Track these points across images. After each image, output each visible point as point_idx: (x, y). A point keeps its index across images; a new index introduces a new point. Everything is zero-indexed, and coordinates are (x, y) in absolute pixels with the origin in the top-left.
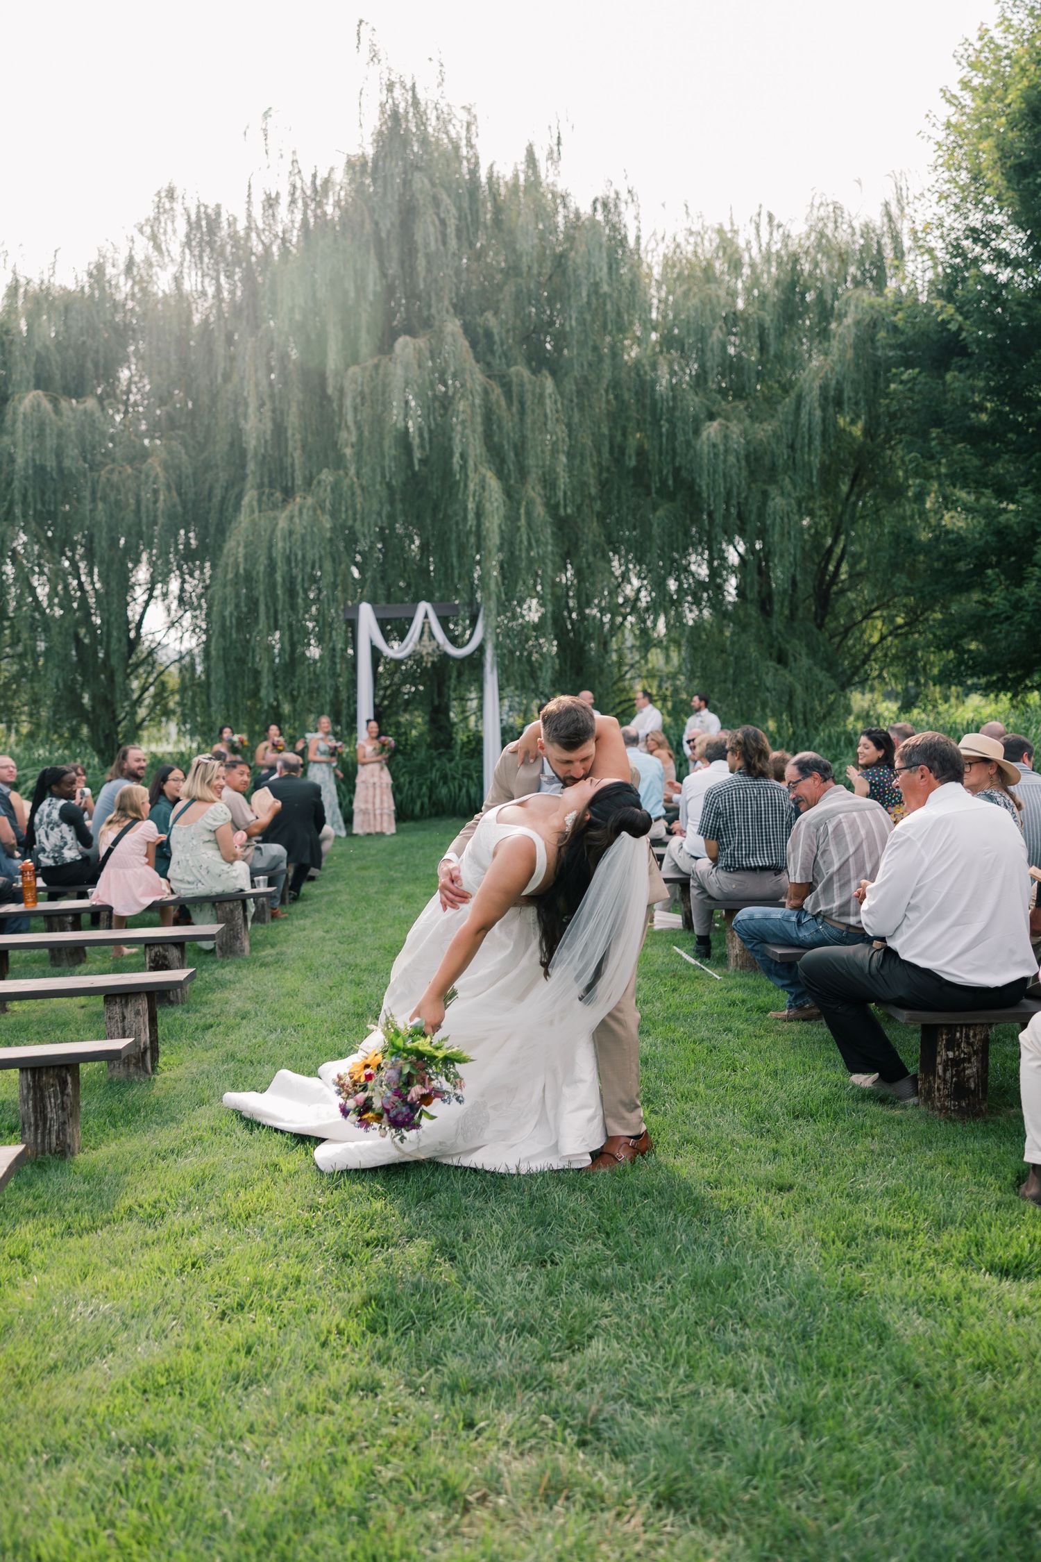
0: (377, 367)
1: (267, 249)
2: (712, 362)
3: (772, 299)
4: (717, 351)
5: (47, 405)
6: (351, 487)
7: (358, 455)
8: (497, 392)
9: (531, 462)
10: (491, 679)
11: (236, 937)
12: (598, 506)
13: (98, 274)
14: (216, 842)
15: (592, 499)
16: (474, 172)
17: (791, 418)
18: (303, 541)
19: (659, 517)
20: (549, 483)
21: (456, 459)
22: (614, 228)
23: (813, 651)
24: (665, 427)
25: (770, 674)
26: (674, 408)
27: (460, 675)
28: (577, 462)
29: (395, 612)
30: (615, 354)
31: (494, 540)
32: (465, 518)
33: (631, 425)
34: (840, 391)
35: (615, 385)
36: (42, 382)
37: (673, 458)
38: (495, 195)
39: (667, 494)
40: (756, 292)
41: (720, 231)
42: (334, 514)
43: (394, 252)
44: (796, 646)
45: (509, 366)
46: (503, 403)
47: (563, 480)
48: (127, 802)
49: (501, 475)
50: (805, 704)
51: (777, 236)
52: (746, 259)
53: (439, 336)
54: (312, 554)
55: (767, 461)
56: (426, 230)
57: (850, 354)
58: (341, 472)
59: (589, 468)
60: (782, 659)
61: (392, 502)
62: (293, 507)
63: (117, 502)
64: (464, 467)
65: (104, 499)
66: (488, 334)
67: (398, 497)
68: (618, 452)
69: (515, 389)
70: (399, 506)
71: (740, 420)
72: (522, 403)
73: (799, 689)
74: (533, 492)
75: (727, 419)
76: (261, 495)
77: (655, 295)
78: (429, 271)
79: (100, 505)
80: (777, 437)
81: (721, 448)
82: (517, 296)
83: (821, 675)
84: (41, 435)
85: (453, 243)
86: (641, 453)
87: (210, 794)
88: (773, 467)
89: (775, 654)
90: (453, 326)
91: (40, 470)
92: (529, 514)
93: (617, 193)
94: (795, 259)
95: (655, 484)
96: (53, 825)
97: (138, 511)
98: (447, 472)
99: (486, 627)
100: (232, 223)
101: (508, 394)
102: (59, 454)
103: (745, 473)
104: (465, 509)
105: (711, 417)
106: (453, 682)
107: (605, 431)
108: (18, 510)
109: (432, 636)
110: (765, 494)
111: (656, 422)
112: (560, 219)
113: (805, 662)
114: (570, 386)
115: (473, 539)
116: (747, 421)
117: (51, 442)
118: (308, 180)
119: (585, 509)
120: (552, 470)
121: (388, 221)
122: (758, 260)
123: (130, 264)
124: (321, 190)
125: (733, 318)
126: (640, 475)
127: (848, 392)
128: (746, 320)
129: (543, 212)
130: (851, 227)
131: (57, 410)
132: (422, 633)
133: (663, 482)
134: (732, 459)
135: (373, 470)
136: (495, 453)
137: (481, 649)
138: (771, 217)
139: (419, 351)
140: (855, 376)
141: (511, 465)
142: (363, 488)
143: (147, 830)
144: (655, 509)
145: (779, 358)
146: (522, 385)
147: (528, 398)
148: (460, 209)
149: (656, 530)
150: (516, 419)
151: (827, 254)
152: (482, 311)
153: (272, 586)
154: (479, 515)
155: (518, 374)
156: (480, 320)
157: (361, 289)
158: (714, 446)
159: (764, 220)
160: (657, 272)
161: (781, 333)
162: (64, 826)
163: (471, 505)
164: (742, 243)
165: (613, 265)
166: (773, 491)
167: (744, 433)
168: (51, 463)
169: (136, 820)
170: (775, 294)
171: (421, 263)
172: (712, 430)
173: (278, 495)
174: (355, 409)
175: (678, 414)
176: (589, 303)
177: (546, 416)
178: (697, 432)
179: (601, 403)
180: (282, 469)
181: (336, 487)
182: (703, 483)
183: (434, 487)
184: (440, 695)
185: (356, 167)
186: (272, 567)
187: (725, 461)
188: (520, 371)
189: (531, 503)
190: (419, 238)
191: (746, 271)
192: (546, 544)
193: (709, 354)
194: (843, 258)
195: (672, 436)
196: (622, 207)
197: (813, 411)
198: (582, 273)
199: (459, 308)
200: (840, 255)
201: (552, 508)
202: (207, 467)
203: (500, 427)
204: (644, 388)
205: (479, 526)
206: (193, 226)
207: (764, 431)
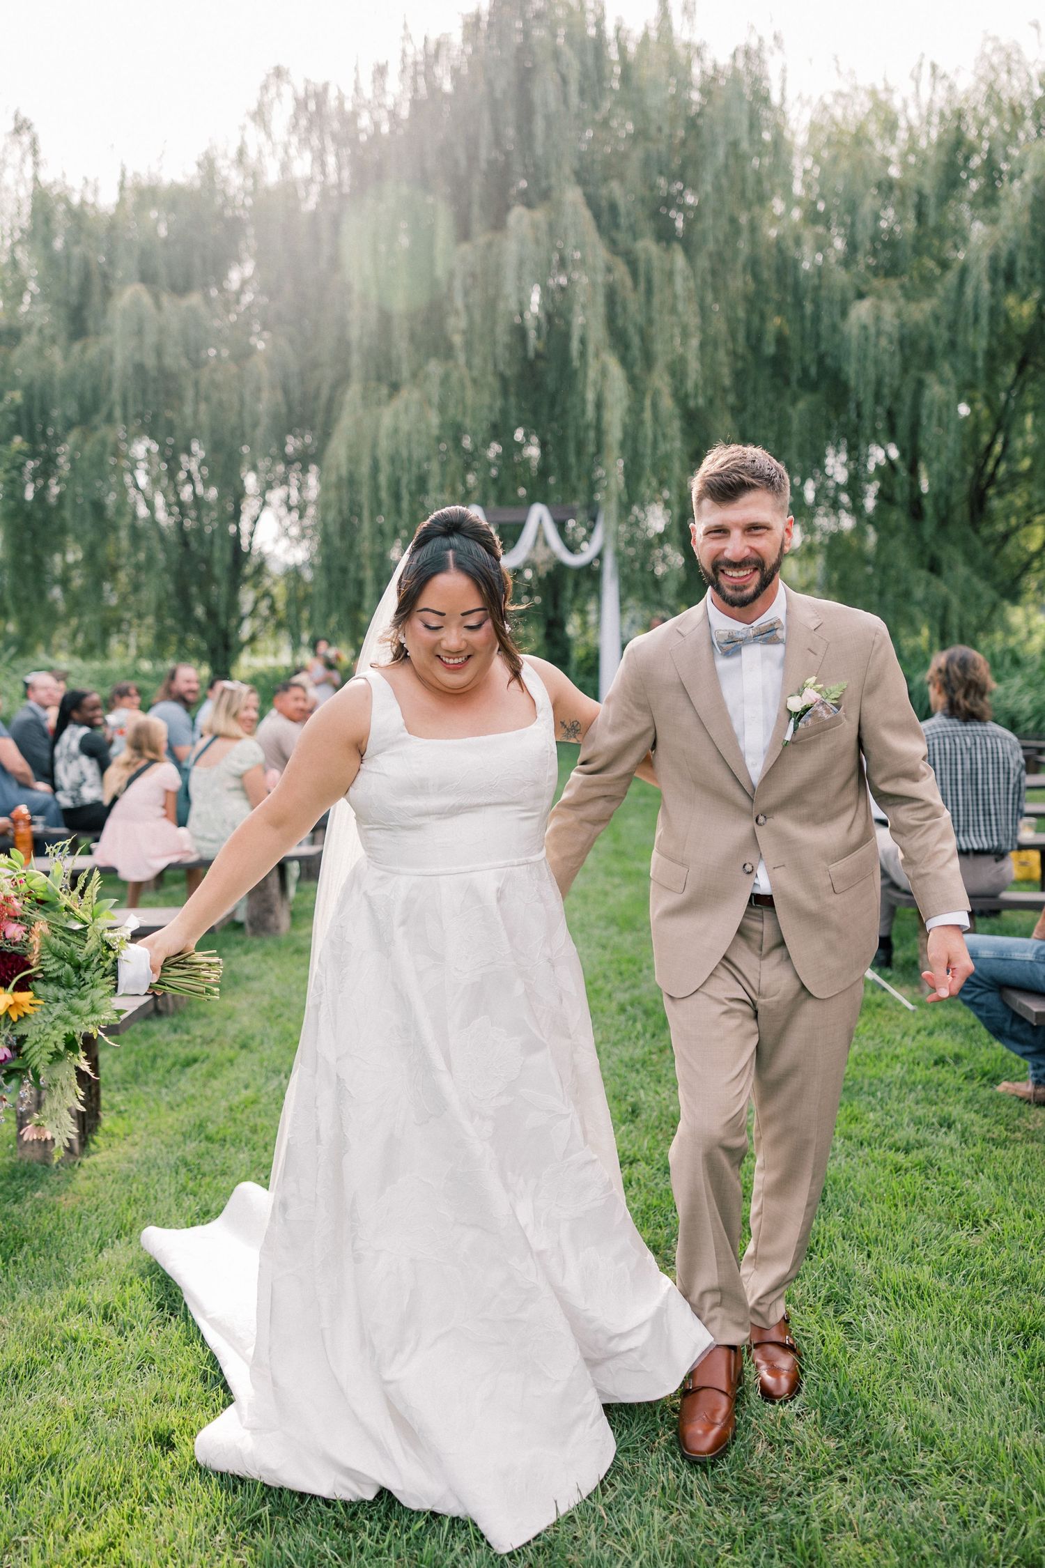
0: (489, 245)
1: (377, 125)
2: (863, 236)
3: (933, 162)
4: (869, 222)
5: (147, 300)
6: (461, 381)
7: (468, 345)
8: (621, 271)
9: (658, 347)
10: (610, 588)
11: (270, 910)
12: (731, 399)
13: (208, 165)
14: (243, 789)
15: (725, 390)
16: (599, 24)
17: (953, 295)
18: (409, 441)
19: (800, 410)
20: (677, 371)
21: (575, 345)
22: (757, 80)
23: (970, 558)
24: (809, 308)
25: (921, 585)
26: (817, 289)
27: (577, 585)
28: (709, 348)
29: (509, 516)
30: (754, 228)
31: (615, 434)
32: (583, 412)
33: (769, 309)
34: (1012, 262)
35: (753, 265)
36: (147, 278)
37: (817, 345)
38: (622, 50)
39: (808, 385)
40: (912, 159)
41: (873, 93)
42: (442, 408)
43: (510, 114)
44: (952, 555)
45: (635, 239)
46: (629, 282)
47: (694, 367)
48: (144, 739)
49: (625, 362)
50: (961, 619)
51: (941, 92)
52: (902, 123)
53: (557, 207)
54: (418, 453)
55: (923, 345)
56: (545, 91)
57: (1025, 218)
58: (451, 364)
59: (722, 356)
60: (934, 567)
61: (505, 392)
62: (398, 403)
63: (220, 404)
64: (583, 354)
65: (207, 399)
66: (613, 208)
67: (512, 389)
68: (754, 342)
69: (642, 267)
70: (513, 400)
71: (893, 299)
72: (649, 282)
73: (955, 602)
74: (660, 381)
75: (880, 297)
76: (365, 389)
77: (801, 165)
78: (548, 136)
79: (203, 407)
80: (937, 319)
81: (872, 330)
82: (646, 163)
83: (980, 585)
84: (140, 332)
85: (574, 99)
86: (781, 340)
87: (235, 729)
88: (931, 352)
89: (926, 560)
90: (573, 195)
91: (140, 368)
92: (655, 406)
93: (761, 40)
94: (960, 115)
95: (795, 374)
96: (72, 758)
97: (240, 414)
98: (565, 359)
99: (606, 531)
100: (341, 99)
101: (634, 274)
102: (159, 352)
103: (898, 359)
104: (583, 401)
105: (861, 296)
106: (569, 593)
107: (741, 313)
108: (118, 413)
109: (546, 543)
110: (920, 385)
111: (799, 304)
112: (696, 71)
113: (962, 571)
114: (703, 262)
115: (592, 434)
116: (902, 301)
117: (150, 339)
118: (420, 45)
119: (718, 402)
120: (682, 360)
121: (504, 80)
122: (916, 122)
123: (241, 152)
124: (434, 54)
125: (886, 187)
126: (779, 364)
127: (1022, 261)
128: (901, 188)
129: (677, 68)
130: (1028, 75)
131: (158, 305)
132: (537, 539)
133: (805, 371)
134: (884, 342)
135: (485, 360)
136: (618, 339)
137: (600, 557)
138: (934, 67)
139: (535, 226)
140: (1031, 243)
141: (636, 352)
142: (474, 381)
143: (164, 774)
144: (794, 401)
145: (939, 231)
146: (649, 261)
147: (657, 278)
148: (583, 63)
149: (795, 425)
150: (643, 299)
151: (998, 111)
152: (606, 179)
153: (376, 489)
154: (599, 405)
155: (646, 250)
156: (604, 192)
157: (472, 158)
158: (865, 328)
159: (926, 71)
160: (801, 139)
161: (943, 200)
162: (84, 760)
163: (590, 396)
164: (897, 103)
165: (754, 125)
166: (930, 378)
167: (899, 315)
168: (150, 362)
169: (152, 762)
170: (935, 157)
171: (539, 126)
172: (861, 311)
173: (384, 391)
174: (466, 294)
175: (823, 293)
176: (726, 166)
177: (675, 297)
178: (844, 313)
179: (739, 283)
180: (389, 363)
181: (445, 380)
182: (851, 370)
183: (551, 381)
184: (556, 606)
185: (472, 26)
186: (375, 469)
187: (876, 345)
188: (647, 246)
189: (656, 394)
190: (537, 95)
191: (902, 135)
192: (673, 440)
193: (859, 226)
194: (1017, 116)
195: (816, 318)
196: (766, 55)
197: (980, 284)
198: (719, 129)
199: (581, 178)
200: (1013, 109)
201: (681, 398)
202: (315, 365)
203: (625, 309)
204: (785, 266)
205: (599, 418)
206: (301, 105)
207: (921, 311)
